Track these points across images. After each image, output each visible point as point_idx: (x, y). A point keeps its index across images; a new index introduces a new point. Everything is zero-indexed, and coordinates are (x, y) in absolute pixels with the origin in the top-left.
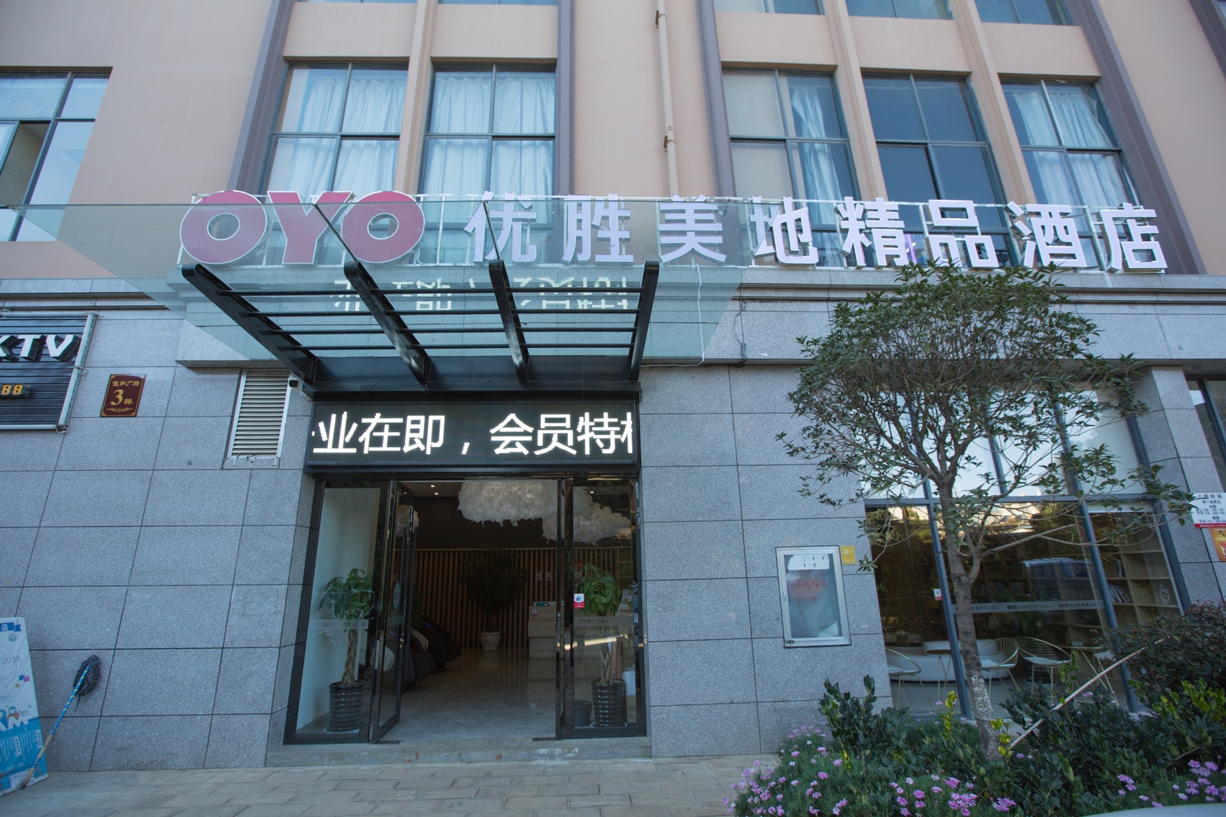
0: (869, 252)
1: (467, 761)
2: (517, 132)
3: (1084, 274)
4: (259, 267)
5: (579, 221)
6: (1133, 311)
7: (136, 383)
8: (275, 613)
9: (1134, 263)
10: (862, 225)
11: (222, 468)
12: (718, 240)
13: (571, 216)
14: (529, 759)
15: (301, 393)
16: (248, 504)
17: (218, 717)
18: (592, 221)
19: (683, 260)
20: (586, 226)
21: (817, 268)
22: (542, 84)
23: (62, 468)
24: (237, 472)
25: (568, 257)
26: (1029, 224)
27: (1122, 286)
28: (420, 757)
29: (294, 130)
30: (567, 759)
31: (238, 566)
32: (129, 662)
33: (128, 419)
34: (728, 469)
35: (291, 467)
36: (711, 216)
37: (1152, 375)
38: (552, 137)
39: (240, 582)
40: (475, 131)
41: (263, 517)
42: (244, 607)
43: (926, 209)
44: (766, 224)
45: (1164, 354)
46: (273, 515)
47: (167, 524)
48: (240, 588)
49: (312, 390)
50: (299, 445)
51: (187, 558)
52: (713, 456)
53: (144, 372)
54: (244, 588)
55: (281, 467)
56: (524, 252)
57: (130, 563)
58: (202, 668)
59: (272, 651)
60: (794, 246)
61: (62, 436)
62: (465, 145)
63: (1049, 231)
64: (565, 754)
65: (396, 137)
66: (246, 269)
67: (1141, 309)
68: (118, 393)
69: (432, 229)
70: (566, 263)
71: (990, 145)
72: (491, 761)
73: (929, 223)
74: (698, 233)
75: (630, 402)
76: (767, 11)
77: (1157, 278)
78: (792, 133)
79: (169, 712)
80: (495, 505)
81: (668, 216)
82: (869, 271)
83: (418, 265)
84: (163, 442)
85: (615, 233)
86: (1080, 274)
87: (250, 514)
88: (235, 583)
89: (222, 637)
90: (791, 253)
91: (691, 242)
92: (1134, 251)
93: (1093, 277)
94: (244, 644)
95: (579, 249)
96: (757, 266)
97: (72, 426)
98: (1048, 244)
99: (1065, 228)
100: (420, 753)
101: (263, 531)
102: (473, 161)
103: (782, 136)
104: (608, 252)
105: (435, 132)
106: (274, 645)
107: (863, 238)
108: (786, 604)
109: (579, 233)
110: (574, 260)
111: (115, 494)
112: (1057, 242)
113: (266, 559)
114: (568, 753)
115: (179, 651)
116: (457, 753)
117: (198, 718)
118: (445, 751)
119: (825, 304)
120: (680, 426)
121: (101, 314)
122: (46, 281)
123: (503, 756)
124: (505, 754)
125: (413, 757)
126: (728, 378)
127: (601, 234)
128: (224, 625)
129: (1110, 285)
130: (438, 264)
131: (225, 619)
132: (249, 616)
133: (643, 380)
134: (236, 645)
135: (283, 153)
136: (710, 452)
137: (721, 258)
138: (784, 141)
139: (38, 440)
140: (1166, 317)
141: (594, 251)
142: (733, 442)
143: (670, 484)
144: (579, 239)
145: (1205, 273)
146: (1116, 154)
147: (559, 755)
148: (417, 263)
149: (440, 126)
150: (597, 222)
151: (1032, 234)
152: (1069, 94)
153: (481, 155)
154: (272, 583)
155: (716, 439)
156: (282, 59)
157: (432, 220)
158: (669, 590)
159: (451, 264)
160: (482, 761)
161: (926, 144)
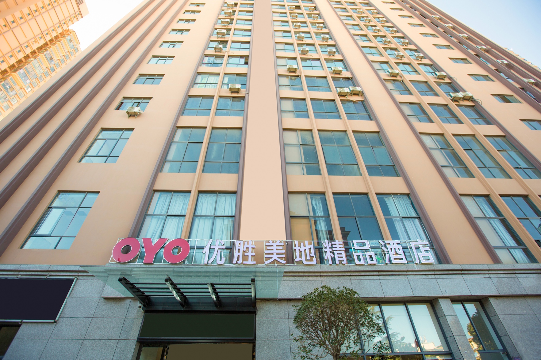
0: (333, 259)
2: (223, 215)
3: (407, 265)
4: (135, 263)
5: (239, 249)
6: (427, 278)
9: (423, 261)
10: (331, 250)
12: (283, 256)
13: (237, 247)
15: (141, 310)
18: (243, 249)
19: (273, 262)
20: (241, 251)
21: (317, 265)
22: (232, 197)
23: (52, 338)
24: (113, 340)
25: (235, 262)
26: (386, 248)
27: (421, 269)
29: (152, 213)
34: (287, 341)
36: (281, 248)
37: (439, 302)
38: (234, 216)
40: (209, 214)
43: (353, 242)
44: (299, 250)
45: (441, 295)
49: (146, 309)
50: (137, 330)
52: (281, 336)
56: (221, 260)
60: (308, 258)
61: (55, 325)
62: (205, 219)
63: (393, 250)
65: (185, 216)
66: (131, 264)
67: (430, 277)
69: (193, 248)
70: (234, 264)
71: (376, 217)
73: (354, 248)
74: (277, 253)
75: (253, 314)
76: (304, 174)
77: (433, 266)
78: (312, 214)
81: (268, 248)
82: (334, 266)
83: (186, 264)
84: (90, 328)
85: (250, 254)
86: (406, 265)
90: (307, 260)
91: (275, 257)
92: (422, 256)
93: (411, 266)
95: (238, 260)
96: (296, 265)
97: (60, 321)
98: (393, 255)
99: (399, 248)
102: (208, 223)
103: (308, 215)
104: (248, 261)
105: (196, 214)
107: (331, 254)
109: (239, 254)
110: (237, 263)
111: (68, 349)
112: (397, 254)
119: (320, 277)
120: (270, 324)
121: (80, 277)
122: (65, 266)
126: (287, 305)
127: (246, 254)
129: (416, 269)
130: (193, 264)
133: (258, 306)
135: (148, 220)
136: (280, 334)
137: (284, 262)
138: (309, 217)
139: (46, 326)
140: (439, 279)
141: (243, 260)
142: (288, 330)
143: (266, 347)
144: (239, 255)
145: (452, 263)
146: (418, 218)
148: (186, 263)
149: (198, 213)
150: (245, 250)
151: (388, 251)
152: (402, 197)
153: (211, 221)
155: (283, 329)
156: (153, 190)
157: (193, 245)
159: (197, 264)
161: (355, 217)
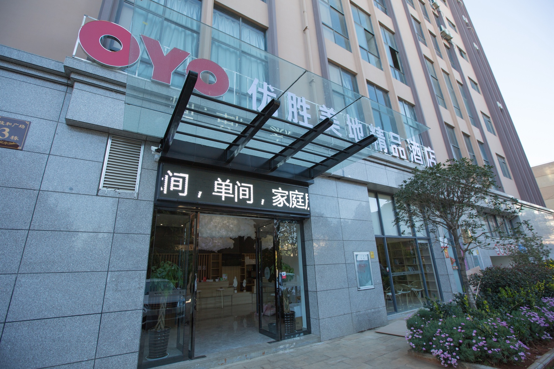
1: (249, 358)
7: (23, 126)
8: (139, 288)
11: (97, 195)
14: (277, 351)
16: (117, 219)
17: (99, 360)
28: (227, 361)
30: (291, 348)
31: (111, 259)
32: (19, 331)
33: (15, 151)
35: (146, 199)
39: (113, 269)
41: (128, 228)
42: (116, 285)
46: (135, 227)
47: (53, 229)
48: (113, 273)
51: (70, 254)
53: (29, 120)
54: (116, 273)
55: (139, 199)
57: (19, 257)
58: (86, 328)
59: (137, 312)
64: (290, 346)
68: (4, 130)
72: (261, 356)
79: (58, 363)
80: (217, 229)
87: (119, 226)
88: (110, 270)
89: (101, 306)
94: (117, 309)
100: (227, 359)
101: (128, 237)
106: (139, 308)
108: (357, 273)
113: (131, 255)
114: (291, 345)
115: (65, 319)
116: (245, 355)
117: (83, 363)
118: (239, 355)
123: (265, 352)
124: (266, 351)
125: (223, 362)
128: (102, 298)
131: (103, 294)
132: (120, 291)
134: (111, 310)
147: (288, 347)
154: (136, 269)
158: (323, 269)
160: (257, 357)
